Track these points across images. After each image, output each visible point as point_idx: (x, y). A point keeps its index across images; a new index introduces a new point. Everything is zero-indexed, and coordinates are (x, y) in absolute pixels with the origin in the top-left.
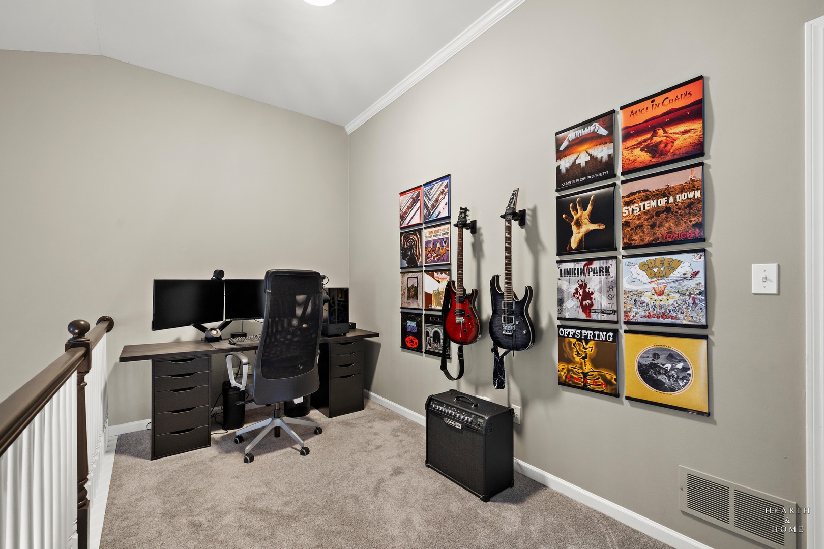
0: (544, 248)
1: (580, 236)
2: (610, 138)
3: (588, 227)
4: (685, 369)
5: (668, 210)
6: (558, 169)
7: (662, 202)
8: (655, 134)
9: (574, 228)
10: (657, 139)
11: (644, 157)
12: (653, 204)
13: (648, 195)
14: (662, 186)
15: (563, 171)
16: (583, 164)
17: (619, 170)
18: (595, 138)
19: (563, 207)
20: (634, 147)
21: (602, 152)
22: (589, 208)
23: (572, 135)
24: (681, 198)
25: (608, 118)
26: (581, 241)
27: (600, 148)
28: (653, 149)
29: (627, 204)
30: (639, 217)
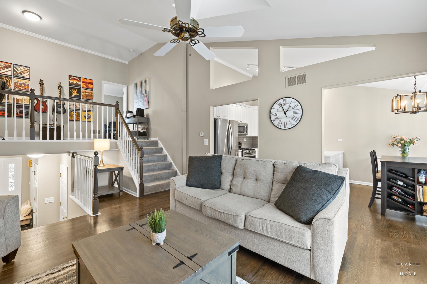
0: (65, 95)
1: (74, 95)
2: (80, 81)
3: (76, 94)
4: (90, 116)
5: (89, 95)
6: (69, 82)
7: (88, 94)
8: (87, 84)
9: (73, 93)
10: (87, 85)
11: (85, 87)
12: (87, 94)
13: (86, 92)
14: (88, 92)
15: (70, 82)
16: (75, 83)
17: (81, 87)
18: (77, 80)
19: (70, 89)
20: (84, 85)
21: (79, 83)
22: (76, 91)
23: (73, 77)
24: (90, 94)
25: (79, 78)
26: (74, 96)
27: (78, 82)
28: (87, 86)
29: (83, 92)
30: (85, 95)
